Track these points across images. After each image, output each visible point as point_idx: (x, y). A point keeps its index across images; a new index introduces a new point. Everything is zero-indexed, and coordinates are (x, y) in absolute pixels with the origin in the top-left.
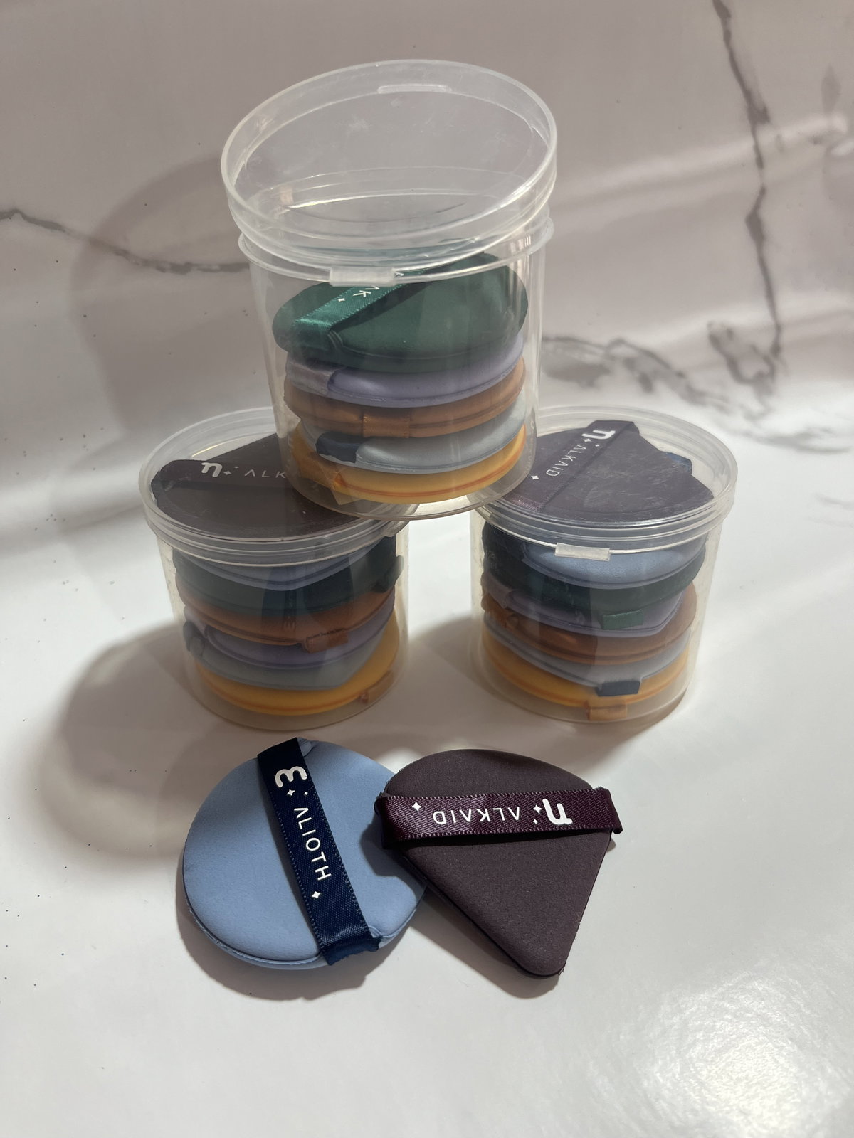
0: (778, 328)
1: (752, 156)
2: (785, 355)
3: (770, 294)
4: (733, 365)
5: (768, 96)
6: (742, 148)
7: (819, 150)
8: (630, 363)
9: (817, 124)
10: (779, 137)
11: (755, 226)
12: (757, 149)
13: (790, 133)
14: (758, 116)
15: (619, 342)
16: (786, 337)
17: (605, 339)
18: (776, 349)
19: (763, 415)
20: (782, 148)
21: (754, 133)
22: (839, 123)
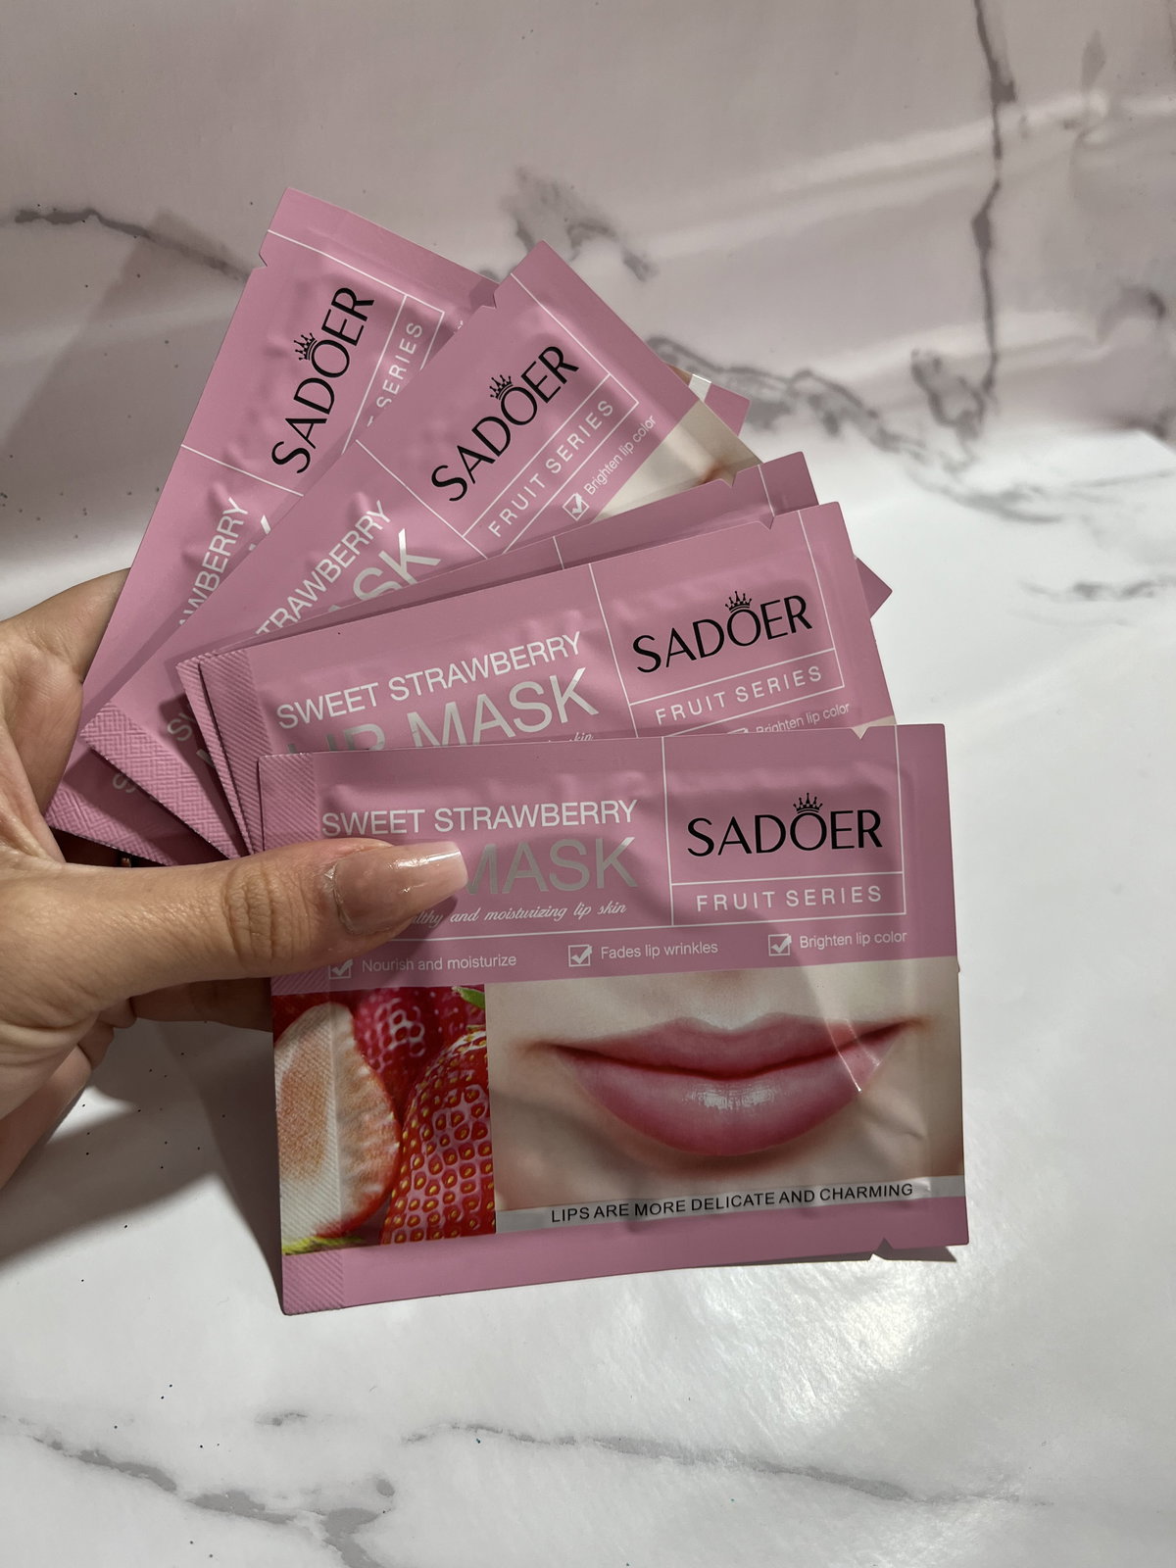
0: (994, 358)
1: (989, 144)
2: (999, 390)
3: (990, 317)
4: (936, 402)
5: (1017, 68)
6: (978, 134)
7: (1071, 136)
8: (815, 400)
9: (1070, 104)
10: (1024, 119)
11: (983, 230)
12: (996, 135)
13: (1037, 115)
14: (1002, 92)
15: (806, 374)
16: (1004, 368)
17: (788, 370)
18: (989, 382)
19: (964, 466)
20: (1025, 134)
21: (995, 112)
22: (1099, 102)
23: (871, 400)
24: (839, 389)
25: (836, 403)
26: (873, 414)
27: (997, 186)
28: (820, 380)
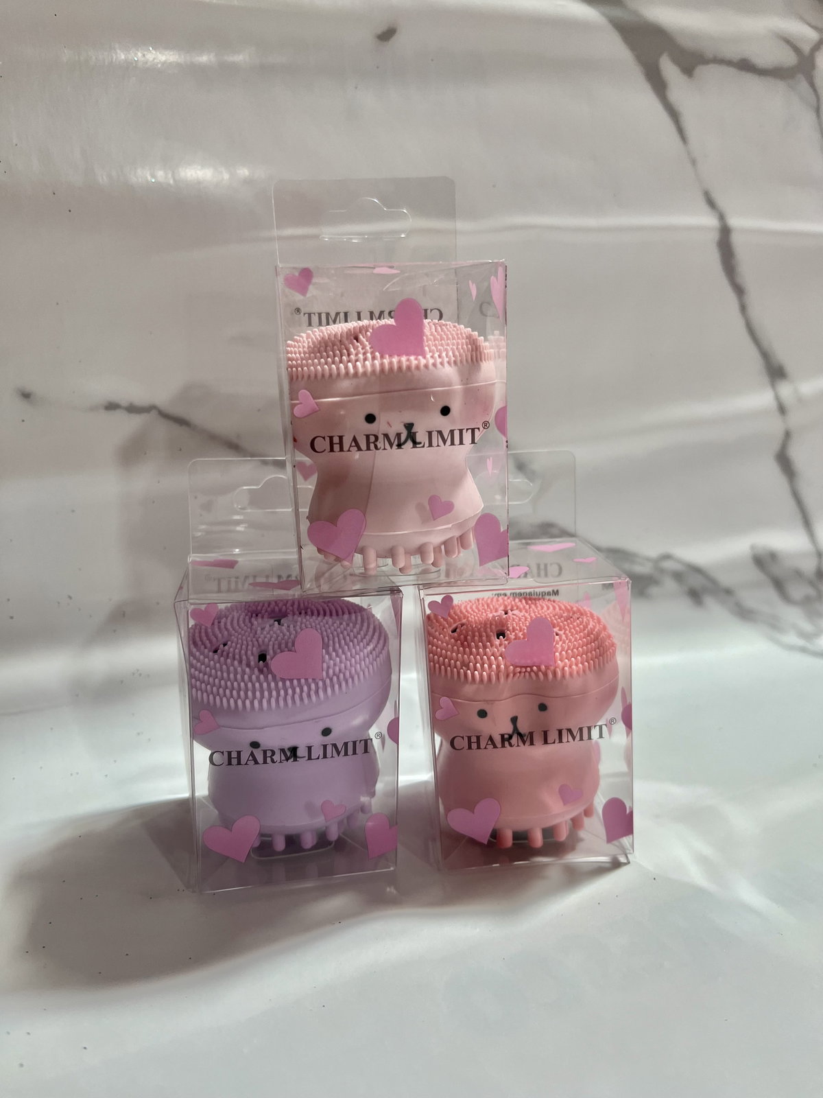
0: (819, 555)
1: (774, 405)
4: (779, 585)
5: (783, 355)
6: (762, 398)
10: (797, 391)
11: (785, 462)
12: (777, 398)
13: (806, 388)
15: (667, 557)
17: (655, 553)
18: (819, 574)
19: (815, 635)
21: (773, 385)
23: (725, 580)
24: (697, 570)
25: (696, 581)
26: (728, 592)
27: (788, 435)
28: (679, 561)
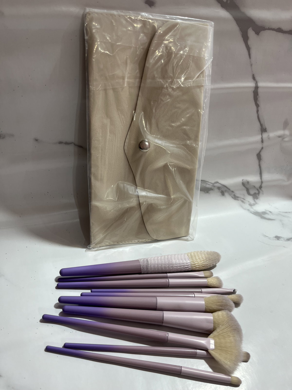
0: (262, 182)
1: (260, 140)
2: (263, 189)
3: (261, 174)
4: (248, 190)
5: (267, 125)
6: (258, 138)
7: (280, 139)
8: (219, 188)
9: (280, 133)
11: (259, 157)
12: (262, 138)
13: (272, 135)
14: (263, 130)
15: (217, 182)
16: (263, 185)
17: (213, 182)
18: (261, 187)
20: (269, 138)
21: (262, 135)
22: (287, 132)
23: (232, 189)
24: (225, 186)
25: (224, 189)
26: (232, 192)
27: (262, 148)
28: (220, 184)
